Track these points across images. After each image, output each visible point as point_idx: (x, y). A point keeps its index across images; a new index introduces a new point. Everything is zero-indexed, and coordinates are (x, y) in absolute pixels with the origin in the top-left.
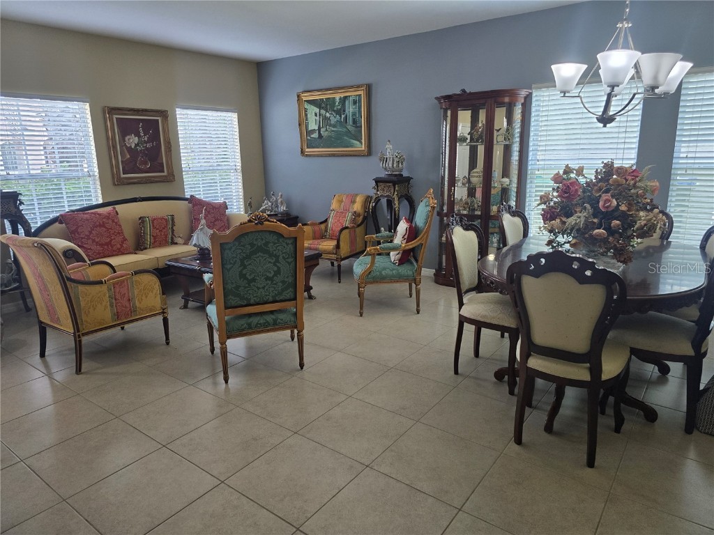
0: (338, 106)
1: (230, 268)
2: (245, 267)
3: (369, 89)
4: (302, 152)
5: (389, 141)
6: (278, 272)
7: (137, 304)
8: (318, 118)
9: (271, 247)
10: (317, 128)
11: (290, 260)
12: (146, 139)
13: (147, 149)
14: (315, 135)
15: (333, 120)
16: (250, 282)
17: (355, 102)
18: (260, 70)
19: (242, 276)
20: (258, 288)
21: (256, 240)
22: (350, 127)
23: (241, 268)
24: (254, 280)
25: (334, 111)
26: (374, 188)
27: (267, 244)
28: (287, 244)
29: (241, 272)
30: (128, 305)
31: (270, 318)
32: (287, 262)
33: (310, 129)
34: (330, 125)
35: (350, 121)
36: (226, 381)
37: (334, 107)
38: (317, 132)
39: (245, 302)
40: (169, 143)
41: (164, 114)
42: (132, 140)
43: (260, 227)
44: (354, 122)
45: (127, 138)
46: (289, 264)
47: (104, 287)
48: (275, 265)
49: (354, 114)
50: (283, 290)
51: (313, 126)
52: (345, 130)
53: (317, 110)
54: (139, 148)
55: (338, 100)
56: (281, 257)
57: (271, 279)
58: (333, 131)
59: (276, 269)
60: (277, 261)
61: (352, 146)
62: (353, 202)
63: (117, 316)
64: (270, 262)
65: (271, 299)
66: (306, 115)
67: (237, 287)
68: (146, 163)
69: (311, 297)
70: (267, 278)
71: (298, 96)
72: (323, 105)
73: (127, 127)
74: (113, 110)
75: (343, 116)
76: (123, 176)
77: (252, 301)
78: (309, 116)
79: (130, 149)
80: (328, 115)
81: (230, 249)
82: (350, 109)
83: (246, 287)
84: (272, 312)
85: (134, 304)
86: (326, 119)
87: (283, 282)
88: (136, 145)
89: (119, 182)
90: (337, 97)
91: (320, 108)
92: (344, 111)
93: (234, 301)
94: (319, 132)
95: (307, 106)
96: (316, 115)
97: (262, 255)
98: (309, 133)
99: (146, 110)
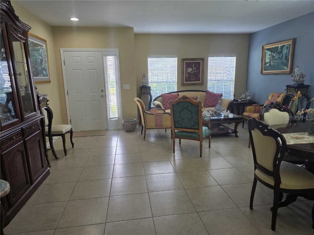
0: (279, 50)
1: (176, 114)
2: (181, 114)
3: (294, 41)
4: (262, 72)
5: (297, 67)
6: (192, 118)
7: (163, 123)
8: (270, 56)
10: (269, 61)
11: (197, 114)
12: (195, 69)
13: (195, 73)
14: (268, 65)
15: (276, 57)
17: (287, 48)
18: (250, 37)
19: (180, 117)
20: (185, 122)
21: (184, 105)
22: (284, 60)
23: (179, 114)
24: (183, 119)
25: (277, 53)
26: (286, 90)
27: (188, 107)
28: (195, 108)
29: (179, 115)
30: (160, 123)
31: (190, 134)
32: (196, 115)
33: (266, 62)
34: (275, 60)
35: (284, 57)
36: (174, 153)
37: (278, 50)
38: (269, 63)
39: (181, 127)
40: (203, 70)
41: (203, 60)
42: (190, 70)
43: (185, 100)
44: (286, 57)
45: (188, 69)
46: (197, 115)
47: (154, 116)
48: (191, 115)
49: (286, 54)
50: (194, 125)
51: (267, 60)
52: (281, 61)
53: (270, 53)
54: (192, 73)
55: (280, 47)
56: (193, 112)
57: (190, 120)
58: (276, 62)
59: (191, 116)
61: (283, 70)
62: (279, 97)
63: (157, 126)
64: (189, 114)
65: (190, 127)
66: (265, 56)
67: (179, 121)
68: (194, 78)
69: (237, 136)
70: (188, 119)
71: (263, 47)
72: (273, 50)
73: (188, 65)
74: (184, 60)
75: (281, 55)
76: (185, 82)
77: (183, 127)
78: (266, 56)
79: (189, 73)
80: (274, 55)
81: (176, 107)
82: (285, 51)
83: (181, 121)
84: (191, 132)
86: (273, 56)
87: (194, 122)
88: (191, 71)
89: (183, 84)
90: (280, 46)
91: (271, 52)
92: (282, 52)
93: (177, 125)
94: (270, 64)
95: (266, 51)
96: (269, 55)
97: (186, 110)
98: (266, 63)
99: (196, 59)
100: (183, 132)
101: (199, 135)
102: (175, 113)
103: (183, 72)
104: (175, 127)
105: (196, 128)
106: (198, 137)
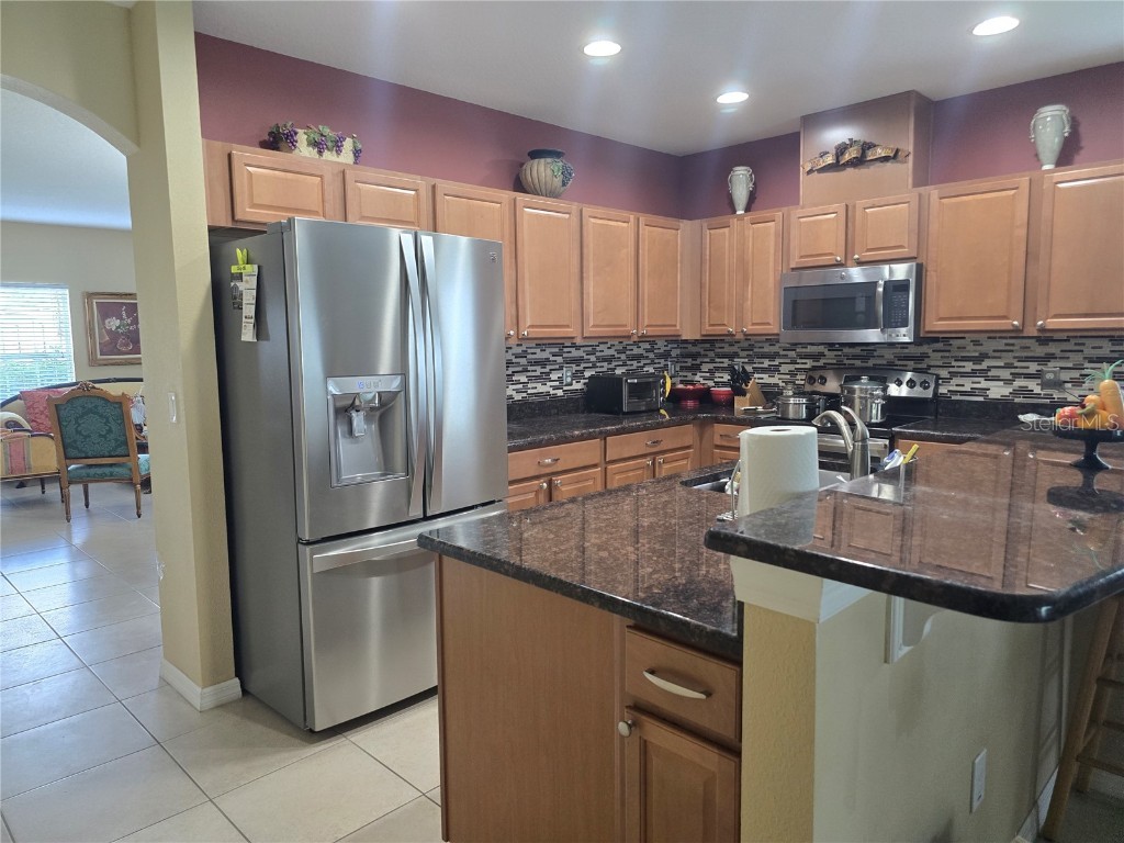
1: (67, 425)
2: (79, 425)
6: (110, 431)
7: (32, 463)
9: (100, 410)
12: (129, 321)
13: (130, 331)
16: (86, 437)
19: (78, 432)
20: (94, 444)
21: (86, 403)
23: (76, 426)
24: (89, 436)
27: (96, 407)
28: (115, 408)
29: (76, 429)
30: (22, 462)
31: (107, 470)
32: (118, 423)
36: (69, 521)
39: (83, 455)
42: (113, 323)
43: (87, 393)
45: (107, 321)
46: (119, 425)
48: (106, 424)
50: (117, 447)
54: (120, 331)
56: (110, 418)
57: (104, 436)
59: (107, 428)
60: (108, 421)
63: (12, 471)
64: (101, 422)
65: (107, 454)
67: (75, 441)
68: (127, 345)
70: (101, 436)
73: (107, 311)
74: (90, 296)
76: (101, 355)
77: (89, 454)
79: (110, 332)
81: (64, 410)
83: (82, 442)
84: (111, 465)
85: (29, 462)
87: (116, 440)
88: (118, 328)
89: (93, 362)
93: (72, 452)
97: (93, 415)
99: (130, 294)
100: (90, 466)
101: (131, 469)
102: (65, 424)
103: (92, 330)
104: (66, 458)
105: (123, 453)
106: (128, 472)
